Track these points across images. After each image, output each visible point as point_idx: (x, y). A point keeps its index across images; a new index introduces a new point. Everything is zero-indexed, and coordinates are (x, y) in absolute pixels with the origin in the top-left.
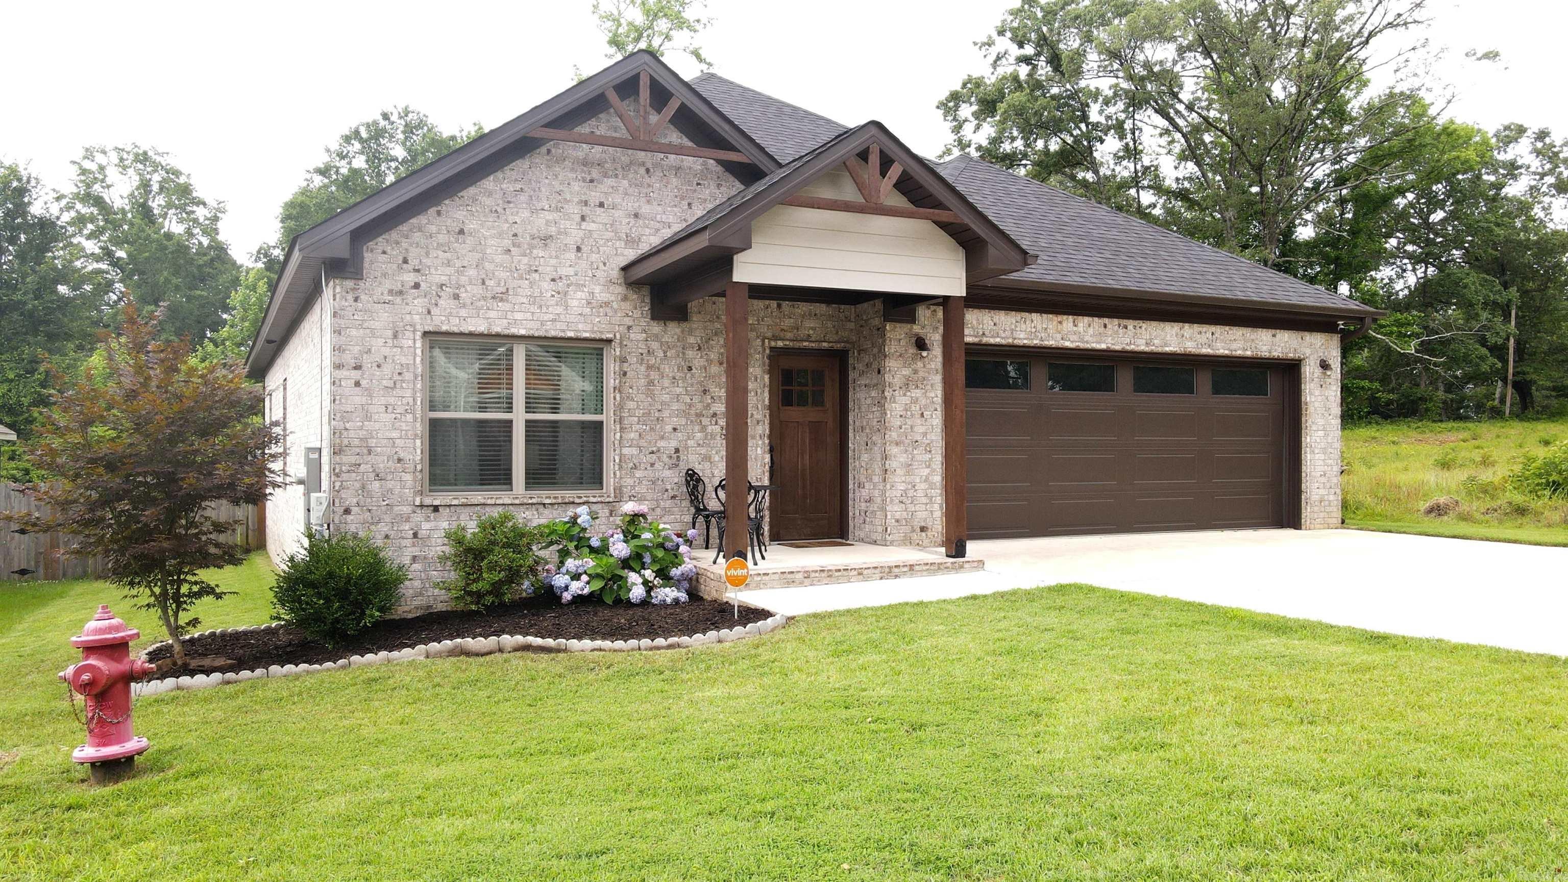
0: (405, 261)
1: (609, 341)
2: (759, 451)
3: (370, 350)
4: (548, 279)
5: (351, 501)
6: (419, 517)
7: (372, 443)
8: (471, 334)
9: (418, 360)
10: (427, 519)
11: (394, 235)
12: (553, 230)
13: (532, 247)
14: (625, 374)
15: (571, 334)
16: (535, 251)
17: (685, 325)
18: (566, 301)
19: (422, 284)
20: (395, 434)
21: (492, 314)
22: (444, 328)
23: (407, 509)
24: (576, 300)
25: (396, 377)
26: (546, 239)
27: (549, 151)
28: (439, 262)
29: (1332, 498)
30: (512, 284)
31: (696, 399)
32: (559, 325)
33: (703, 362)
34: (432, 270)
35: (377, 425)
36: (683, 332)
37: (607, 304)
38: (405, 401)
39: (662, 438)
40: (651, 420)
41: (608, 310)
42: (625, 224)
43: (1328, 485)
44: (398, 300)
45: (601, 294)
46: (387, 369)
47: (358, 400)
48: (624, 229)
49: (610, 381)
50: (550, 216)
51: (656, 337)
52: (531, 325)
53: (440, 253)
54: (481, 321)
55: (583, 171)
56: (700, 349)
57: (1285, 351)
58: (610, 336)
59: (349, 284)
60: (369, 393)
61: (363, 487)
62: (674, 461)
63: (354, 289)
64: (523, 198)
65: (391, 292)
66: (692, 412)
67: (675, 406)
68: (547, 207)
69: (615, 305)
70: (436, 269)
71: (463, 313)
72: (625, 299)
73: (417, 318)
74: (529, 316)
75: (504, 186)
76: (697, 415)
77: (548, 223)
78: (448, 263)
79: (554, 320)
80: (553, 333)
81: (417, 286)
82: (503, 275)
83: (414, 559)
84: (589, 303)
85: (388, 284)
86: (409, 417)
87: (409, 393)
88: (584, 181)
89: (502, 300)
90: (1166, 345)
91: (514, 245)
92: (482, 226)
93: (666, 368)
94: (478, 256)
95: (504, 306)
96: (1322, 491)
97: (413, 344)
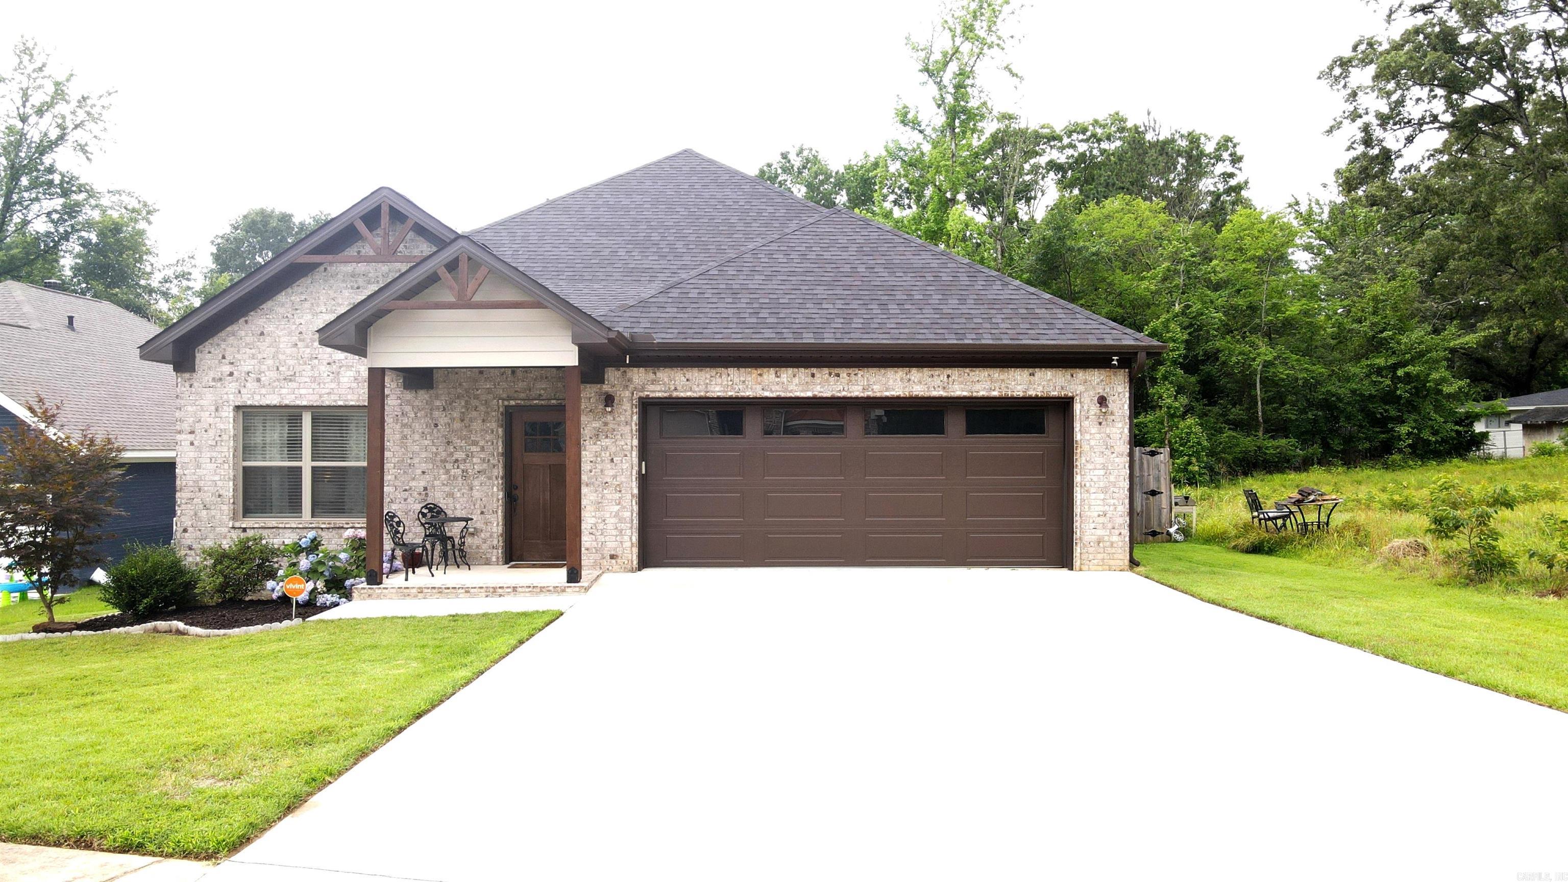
0: (224, 357)
2: (495, 489)
3: (200, 420)
4: (325, 363)
5: (189, 524)
7: (202, 484)
8: (268, 406)
9: (231, 426)
11: (216, 339)
15: (340, 403)
17: (431, 392)
18: (338, 379)
19: (235, 373)
20: (217, 478)
21: (284, 391)
22: (249, 403)
23: (224, 530)
24: (346, 377)
25: (218, 438)
27: (325, 269)
28: (246, 356)
29: (1115, 538)
30: (298, 369)
31: (441, 449)
32: (333, 397)
33: (447, 420)
34: (242, 363)
35: (205, 472)
36: (430, 397)
38: (223, 455)
39: (414, 479)
40: (404, 465)
43: (1110, 526)
44: (219, 384)
46: (211, 433)
47: (192, 454)
51: (408, 402)
52: (313, 397)
53: (248, 350)
54: (275, 397)
55: (351, 281)
56: (444, 409)
59: (187, 375)
60: (199, 449)
61: (196, 514)
62: (422, 497)
63: (189, 379)
64: (307, 305)
65: (214, 379)
66: (438, 459)
67: (424, 455)
68: (324, 310)
70: (245, 361)
71: (263, 391)
73: (231, 397)
74: (311, 391)
75: (293, 298)
76: (441, 461)
78: (253, 357)
79: (329, 394)
80: (327, 403)
81: (231, 374)
82: (291, 362)
85: (212, 374)
86: (226, 466)
87: (226, 449)
88: (352, 288)
89: (291, 380)
91: (300, 340)
92: (277, 328)
93: (417, 426)
94: (273, 350)
95: (293, 385)
96: (1100, 532)
97: (228, 413)
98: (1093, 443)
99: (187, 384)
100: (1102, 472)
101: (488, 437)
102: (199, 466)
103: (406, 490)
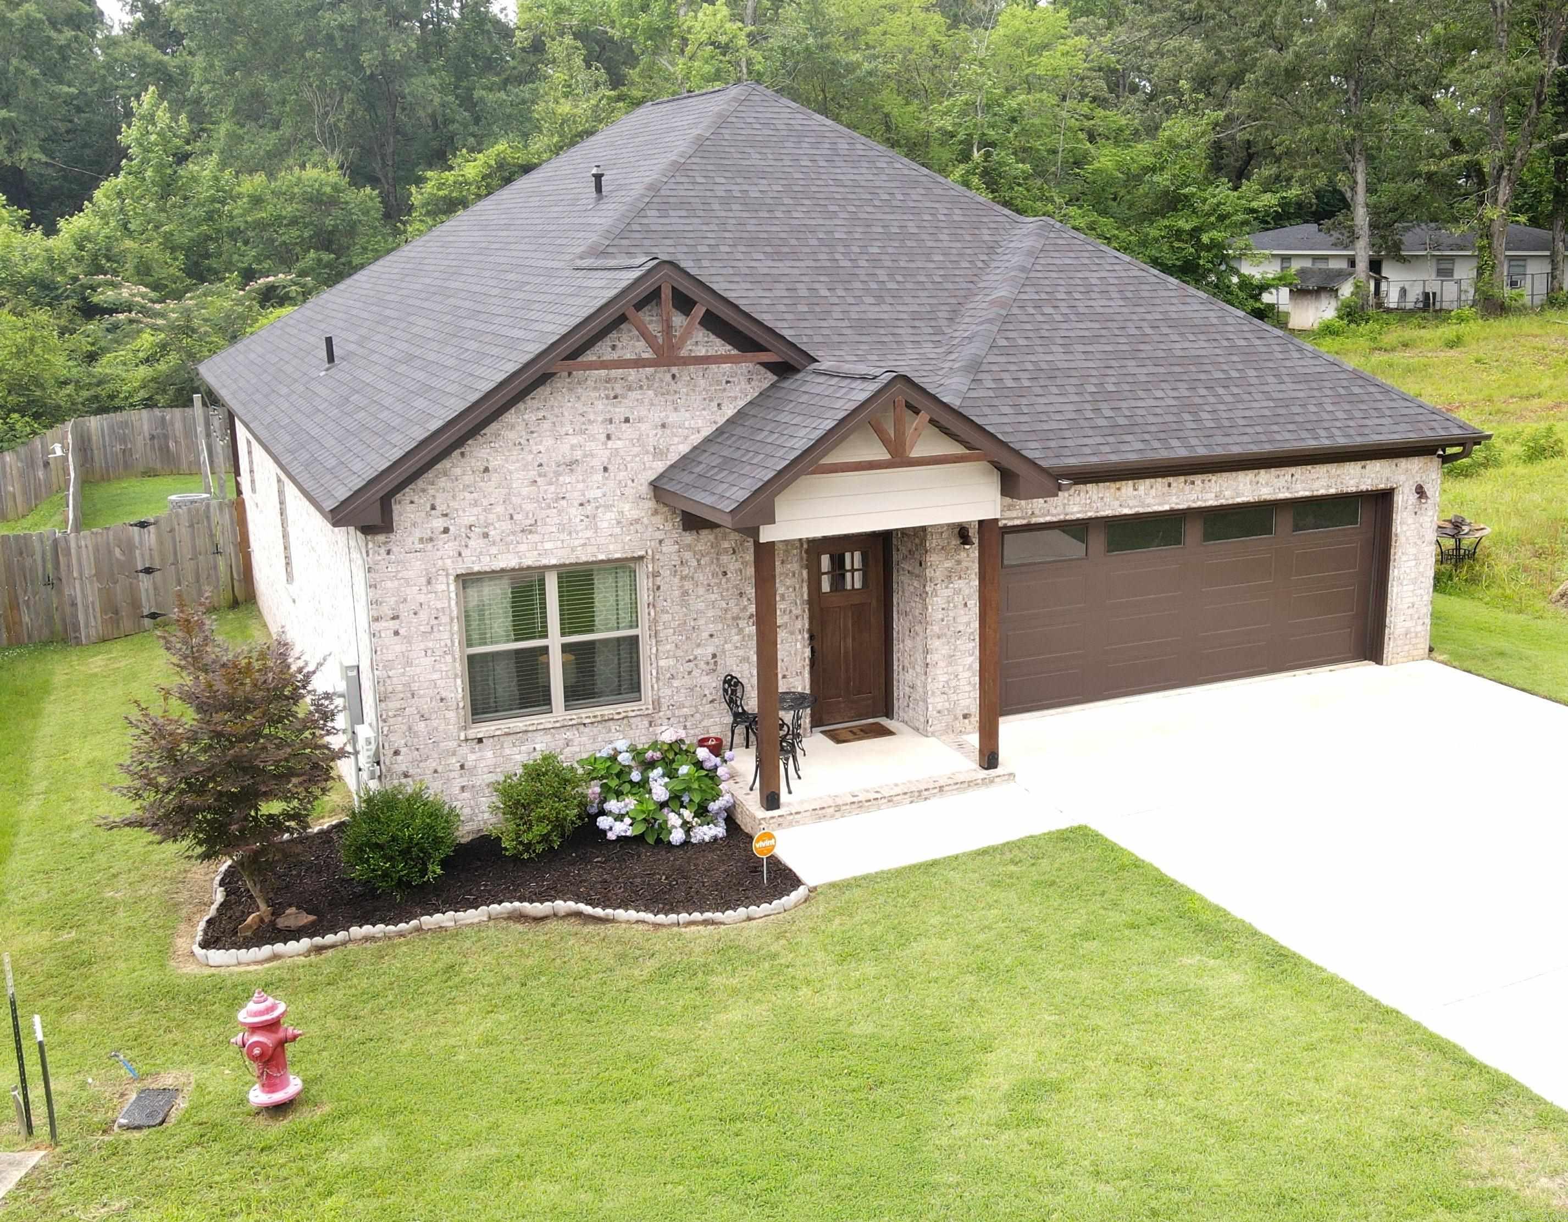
0: (433, 508)
1: (641, 558)
2: (799, 645)
3: (405, 600)
4: (576, 504)
5: (399, 742)
6: (465, 749)
7: (415, 686)
9: (453, 603)
10: (473, 751)
11: (420, 485)
12: (578, 454)
13: (558, 474)
14: (659, 588)
15: (602, 557)
16: (561, 478)
17: (717, 531)
18: (595, 524)
19: (451, 528)
20: (435, 676)
21: (523, 548)
22: (476, 568)
23: (452, 744)
24: (607, 520)
25: (434, 622)
26: (571, 465)
28: (465, 503)
29: (1419, 628)
30: (540, 515)
31: (732, 603)
32: (590, 549)
33: (738, 565)
34: (460, 513)
35: (418, 670)
36: (716, 538)
37: (637, 521)
38: (443, 643)
39: (699, 645)
40: (688, 630)
41: (638, 527)
42: (653, 437)
43: (1417, 616)
44: (430, 546)
45: (630, 510)
46: (423, 615)
47: (398, 648)
48: (652, 441)
49: (644, 596)
50: (574, 440)
51: (689, 547)
52: (560, 553)
53: (467, 494)
54: (510, 556)
55: (606, 389)
56: (734, 553)
57: (1376, 481)
58: (642, 553)
59: (381, 538)
60: (409, 640)
61: (410, 728)
62: (712, 666)
63: (386, 543)
64: (546, 425)
65: (421, 540)
66: (729, 616)
67: (711, 613)
68: (571, 431)
69: (645, 521)
70: (464, 511)
71: (494, 550)
72: (656, 512)
73: (448, 562)
74: (559, 544)
75: (526, 417)
76: (734, 619)
77: (573, 448)
78: (475, 503)
79: (584, 545)
80: (584, 559)
81: (446, 531)
82: (529, 507)
83: (463, 788)
84: (619, 523)
85: (417, 534)
86: (449, 658)
87: (446, 635)
88: (607, 397)
89: (531, 532)
90: (1238, 495)
91: (540, 475)
92: (506, 460)
93: (700, 577)
94: (504, 491)
95: (533, 538)
96: (1409, 624)
97: (447, 588)
98: (1408, 534)
99: (383, 551)
100: (1413, 563)
101: (788, 582)
102: (409, 663)
103: (690, 661)
